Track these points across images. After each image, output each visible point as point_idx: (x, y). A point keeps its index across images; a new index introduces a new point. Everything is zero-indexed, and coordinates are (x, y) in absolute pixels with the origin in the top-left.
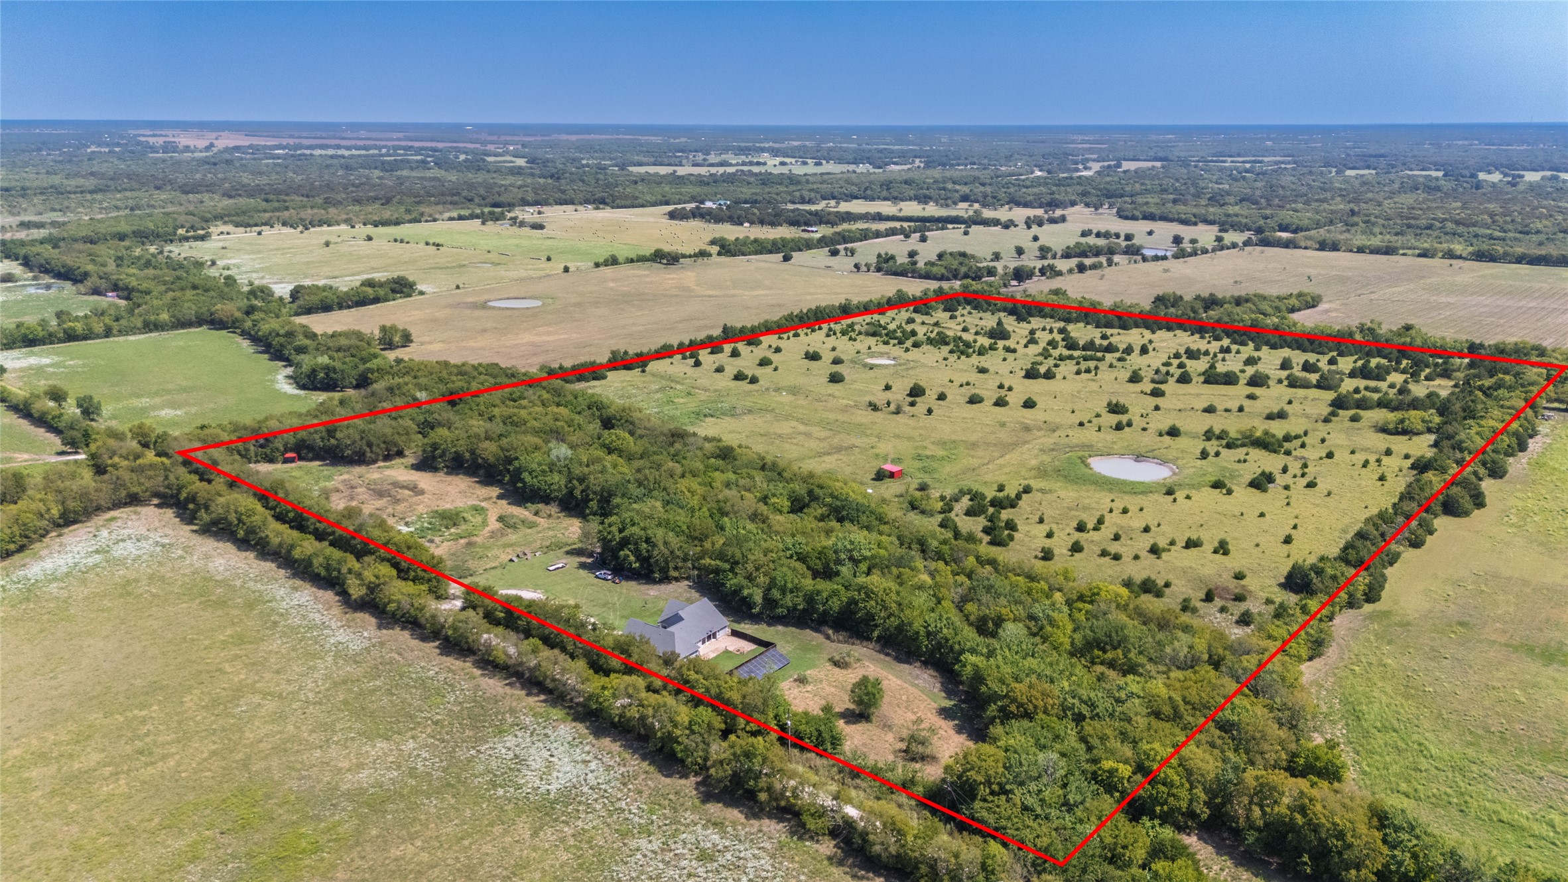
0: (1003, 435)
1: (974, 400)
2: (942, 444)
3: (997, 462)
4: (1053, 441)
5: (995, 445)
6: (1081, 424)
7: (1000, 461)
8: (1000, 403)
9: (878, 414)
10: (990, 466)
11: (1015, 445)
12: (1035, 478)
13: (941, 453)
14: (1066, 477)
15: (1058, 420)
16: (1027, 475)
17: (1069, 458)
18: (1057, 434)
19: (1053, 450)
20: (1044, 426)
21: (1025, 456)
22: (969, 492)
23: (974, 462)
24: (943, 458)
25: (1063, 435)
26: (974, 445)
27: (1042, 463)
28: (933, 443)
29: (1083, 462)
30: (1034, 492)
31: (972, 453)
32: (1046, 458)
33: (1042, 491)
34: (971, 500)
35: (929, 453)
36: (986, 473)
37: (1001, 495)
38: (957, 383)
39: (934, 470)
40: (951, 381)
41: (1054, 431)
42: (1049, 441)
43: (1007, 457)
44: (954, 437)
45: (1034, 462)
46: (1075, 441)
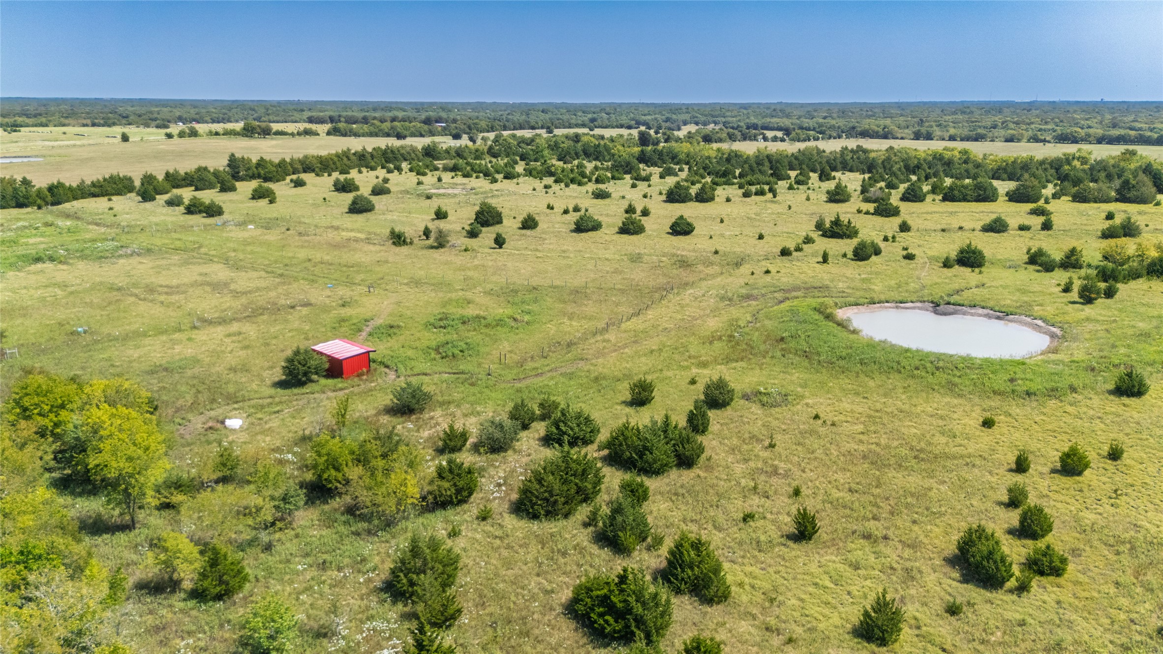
0: (638, 275)
1: (585, 226)
2: (509, 293)
3: (627, 325)
4: (742, 281)
5: (622, 291)
6: (785, 252)
7: (635, 324)
8: (630, 228)
9: (404, 250)
10: (611, 336)
11: (666, 290)
12: (728, 360)
13: (501, 311)
14: (806, 355)
15: (738, 249)
16: (706, 354)
17: (792, 311)
18: (745, 269)
19: (748, 297)
20: (716, 259)
21: (689, 311)
22: (547, 411)
23: (573, 328)
24: (500, 323)
25: (759, 271)
26: (578, 294)
27: (733, 324)
28: (489, 293)
29: (829, 317)
30: (738, 403)
31: (570, 308)
32: (742, 314)
33: (755, 396)
34: (547, 441)
35: (471, 311)
36: (600, 354)
37: (642, 418)
38: (559, 208)
39: (468, 350)
40: (550, 207)
41: (738, 265)
42: (736, 281)
43: (651, 314)
44: (535, 282)
45: (713, 324)
46: (785, 280)
